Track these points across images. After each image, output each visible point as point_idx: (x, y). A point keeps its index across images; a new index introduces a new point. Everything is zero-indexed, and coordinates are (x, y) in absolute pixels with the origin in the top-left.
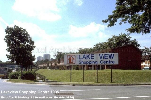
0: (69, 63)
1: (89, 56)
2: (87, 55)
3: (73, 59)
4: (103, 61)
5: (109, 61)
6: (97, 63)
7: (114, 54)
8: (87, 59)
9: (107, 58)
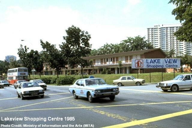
0: (137, 67)
1: (156, 61)
2: (154, 60)
3: (141, 63)
4: (168, 65)
5: (173, 65)
6: (163, 67)
7: (177, 60)
8: (154, 63)
9: (172, 63)
